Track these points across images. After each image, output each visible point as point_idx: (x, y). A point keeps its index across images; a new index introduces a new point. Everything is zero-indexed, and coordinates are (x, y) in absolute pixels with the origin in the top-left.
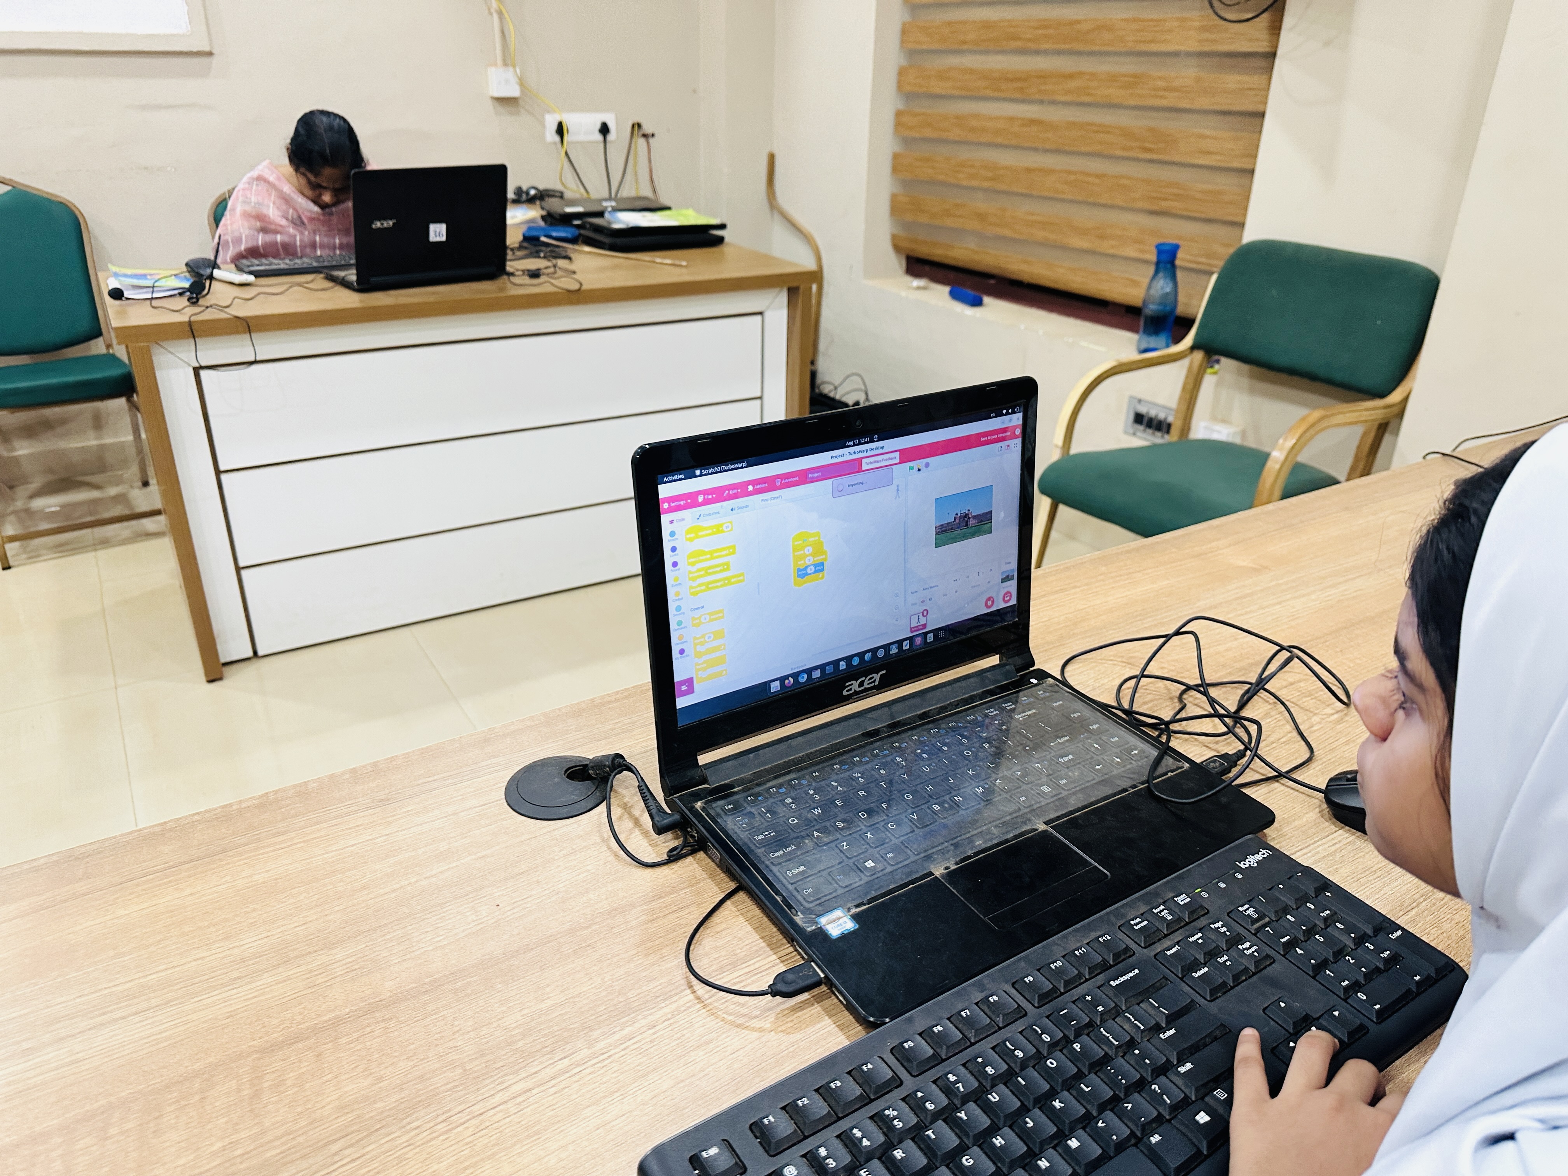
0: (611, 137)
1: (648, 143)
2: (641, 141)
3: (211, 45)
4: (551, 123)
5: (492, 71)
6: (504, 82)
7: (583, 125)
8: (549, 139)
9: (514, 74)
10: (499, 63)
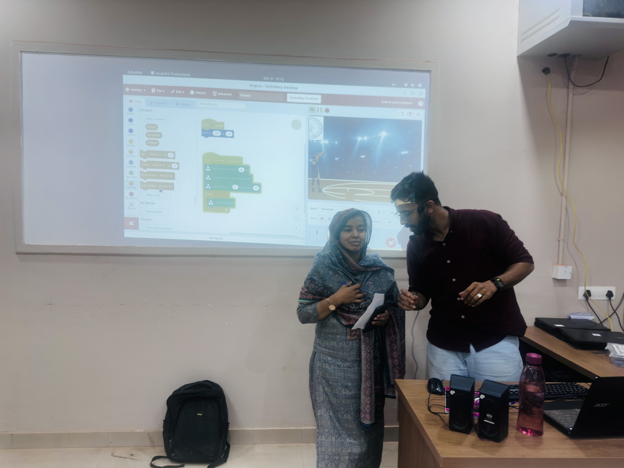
0: (613, 298)
4: (582, 291)
5: (557, 266)
6: (564, 272)
7: (599, 292)
8: (580, 298)
9: (569, 269)
10: (560, 263)
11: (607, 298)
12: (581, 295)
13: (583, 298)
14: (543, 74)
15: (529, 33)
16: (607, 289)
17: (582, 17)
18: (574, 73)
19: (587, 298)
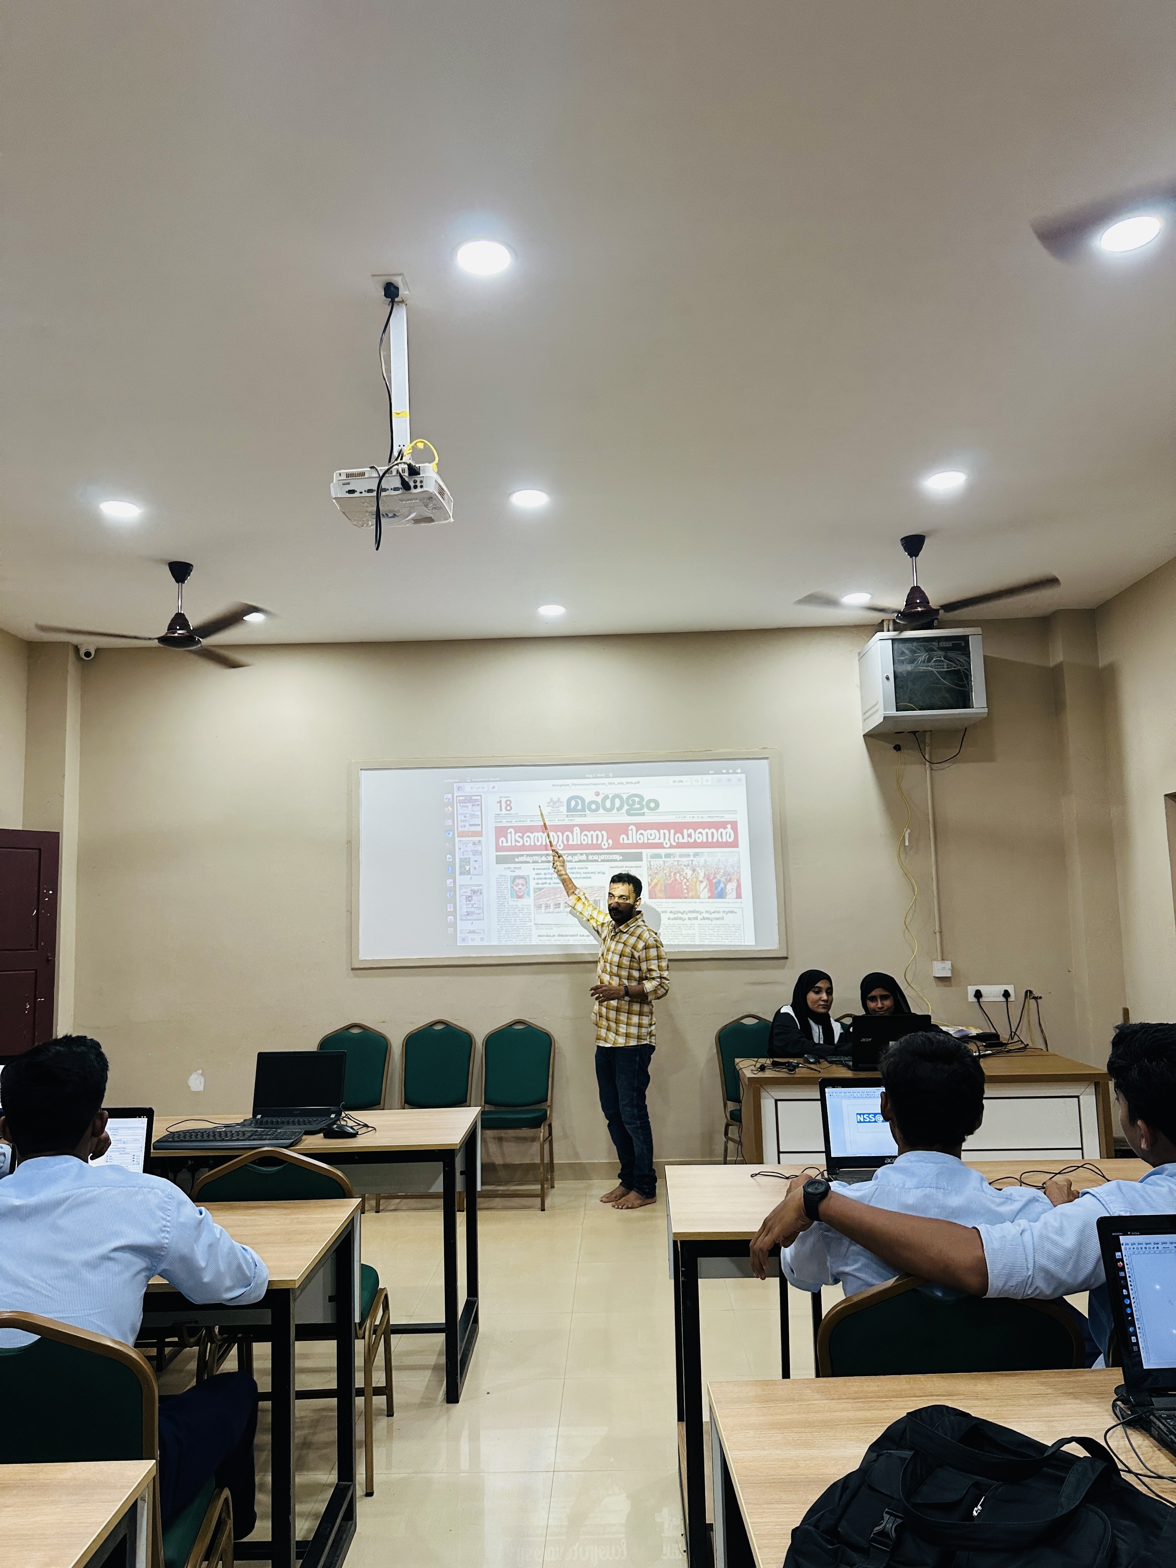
0: (1012, 998)
1: (1037, 1002)
2: (1033, 1001)
3: (787, 954)
4: (971, 990)
5: (935, 963)
6: (942, 969)
7: (992, 992)
8: (970, 1000)
9: (948, 964)
10: (939, 958)
11: (1003, 999)
12: (971, 998)
13: (975, 1000)
14: (895, 751)
15: (866, 715)
16: (1001, 988)
17: (895, 712)
18: (927, 749)
19: (979, 1002)
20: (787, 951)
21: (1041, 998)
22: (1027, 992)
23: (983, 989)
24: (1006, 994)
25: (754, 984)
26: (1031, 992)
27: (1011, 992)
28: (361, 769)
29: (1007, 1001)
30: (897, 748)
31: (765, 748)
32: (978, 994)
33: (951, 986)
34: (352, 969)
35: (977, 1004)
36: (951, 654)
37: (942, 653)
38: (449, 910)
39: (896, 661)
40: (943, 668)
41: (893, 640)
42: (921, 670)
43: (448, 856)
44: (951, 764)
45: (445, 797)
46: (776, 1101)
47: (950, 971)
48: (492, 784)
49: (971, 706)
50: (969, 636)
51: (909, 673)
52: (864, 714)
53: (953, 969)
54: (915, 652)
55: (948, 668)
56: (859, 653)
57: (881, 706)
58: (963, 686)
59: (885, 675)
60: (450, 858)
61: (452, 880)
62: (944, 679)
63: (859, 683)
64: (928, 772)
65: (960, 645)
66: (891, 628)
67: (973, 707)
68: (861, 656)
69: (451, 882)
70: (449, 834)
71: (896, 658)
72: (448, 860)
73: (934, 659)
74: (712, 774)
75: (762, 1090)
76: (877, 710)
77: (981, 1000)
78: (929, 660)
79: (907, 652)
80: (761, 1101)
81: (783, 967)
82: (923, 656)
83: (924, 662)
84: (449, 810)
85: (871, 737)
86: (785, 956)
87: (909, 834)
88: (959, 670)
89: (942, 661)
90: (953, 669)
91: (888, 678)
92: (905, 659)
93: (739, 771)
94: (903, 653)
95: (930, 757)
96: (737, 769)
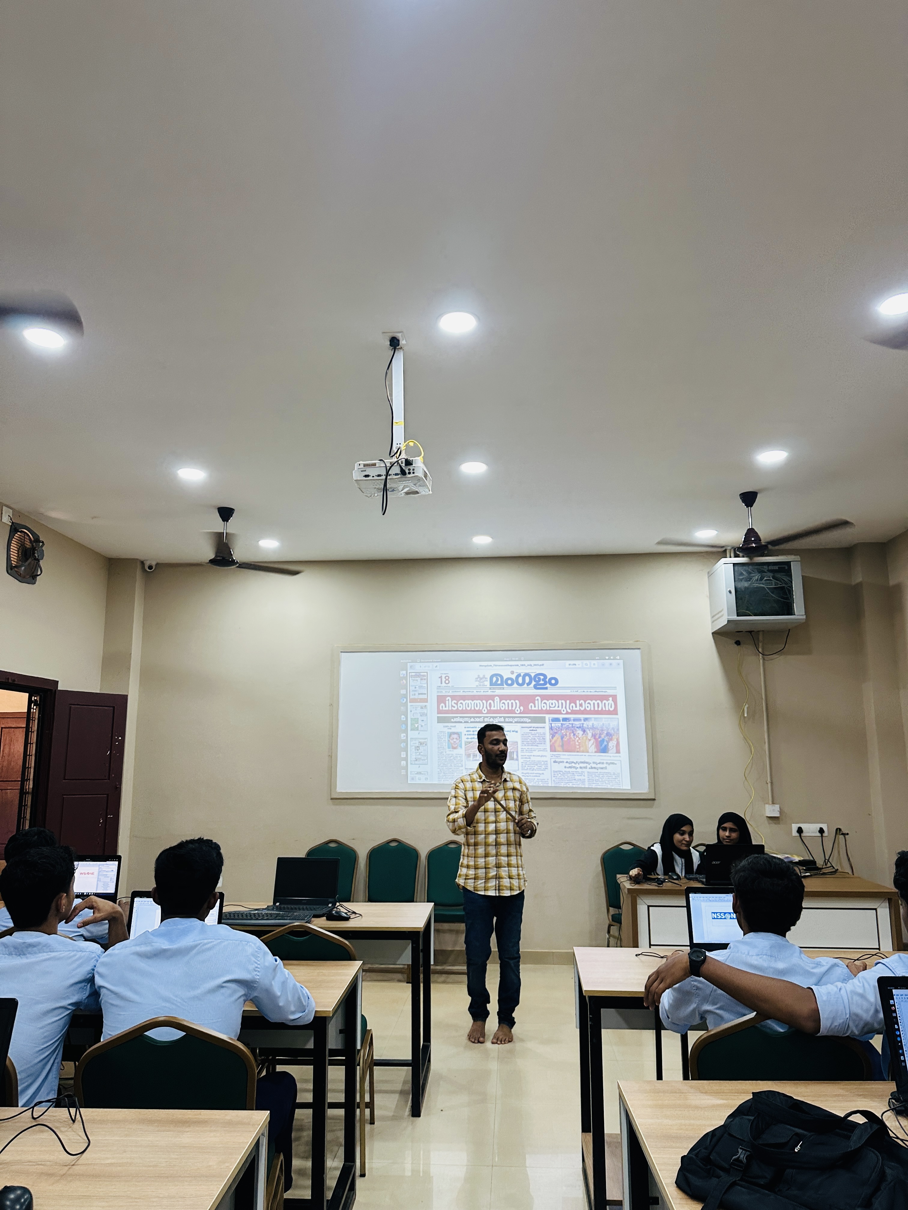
0: (825, 834)
1: (845, 837)
2: (842, 836)
3: (655, 796)
4: (795, 827)
5: (767, 806)
6: (772, 810)
7: (811, 829)
8: (794, 835)
9: (777, 807)
10: (770, 802)
11: (819, 835)
12: (795, 833)
13: (798, 835)
14: (736, 645)
15: (714, 618)
16: (818, 826)
17: (736, 617)
18: (761, 644)
19: (800, 836)
20: (655, 794)
21: (848, 834)
22: (837, 829)
23: (803, 826)
24: (821, 831)
25: (628, 818)
26: (840, 829)
27: (825, 829)
28: (341, 652)
29: (822, 836)
30: (738, 643)
31: (637, 641)
32: (800, 830)
33: (779, 823)
34: (332, 799)
35: (799, 838)
36: (778, 575)
37: (771, 574)
38: (402, 756)
39: (736, 579)
40: (772, 585)
41: (734, 564)
42: (755, 587)
43: (403, 716)
44: (778, 656)
45: (401, 673)
46: (649, 906)
47: (778, 813)
48: (435, 664)
49: (793, 614)
50: (790, 562)
51: (746, 588)
52: (713, 617)
53: (781, 811)
54: (750, 573)
55: (775, 585)
56: (708, 573)
57: (725, 612)
58: (787, 599)
59: (729, 590)
60: (404, 718)
61: (405, 735)
62: (773, 593)
63: (708, 594)
64: (761, 661)
65: (785, 568)
66: (732, 555)
67: (795, 615)
68: (710, 575)
69: (404, 736)
70: (403, 700)
71: (736, 577)
72: (402, 719)
73: (765, 579)
74: (598, 659)
75: (638, 898)
76: (722, 616)
77: (802, 835)
78: (761, 579)
79: (744, 573)
80: (638, 906)
81: (651, 807)
82: (757, 576)
83: (757, 580)
84: (404, 682)
85: (716, 634)
86: (653, 798)
87: (747, 708)
88: (784, 586)
89: (771, 580)
90: (779, 586)
91: (730, 592)
92: (743, 578)
93: (618, 658)
94: (741, 574)
95: (763, 649)
96: (617, 656)
